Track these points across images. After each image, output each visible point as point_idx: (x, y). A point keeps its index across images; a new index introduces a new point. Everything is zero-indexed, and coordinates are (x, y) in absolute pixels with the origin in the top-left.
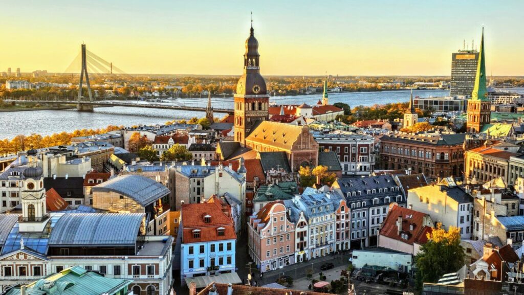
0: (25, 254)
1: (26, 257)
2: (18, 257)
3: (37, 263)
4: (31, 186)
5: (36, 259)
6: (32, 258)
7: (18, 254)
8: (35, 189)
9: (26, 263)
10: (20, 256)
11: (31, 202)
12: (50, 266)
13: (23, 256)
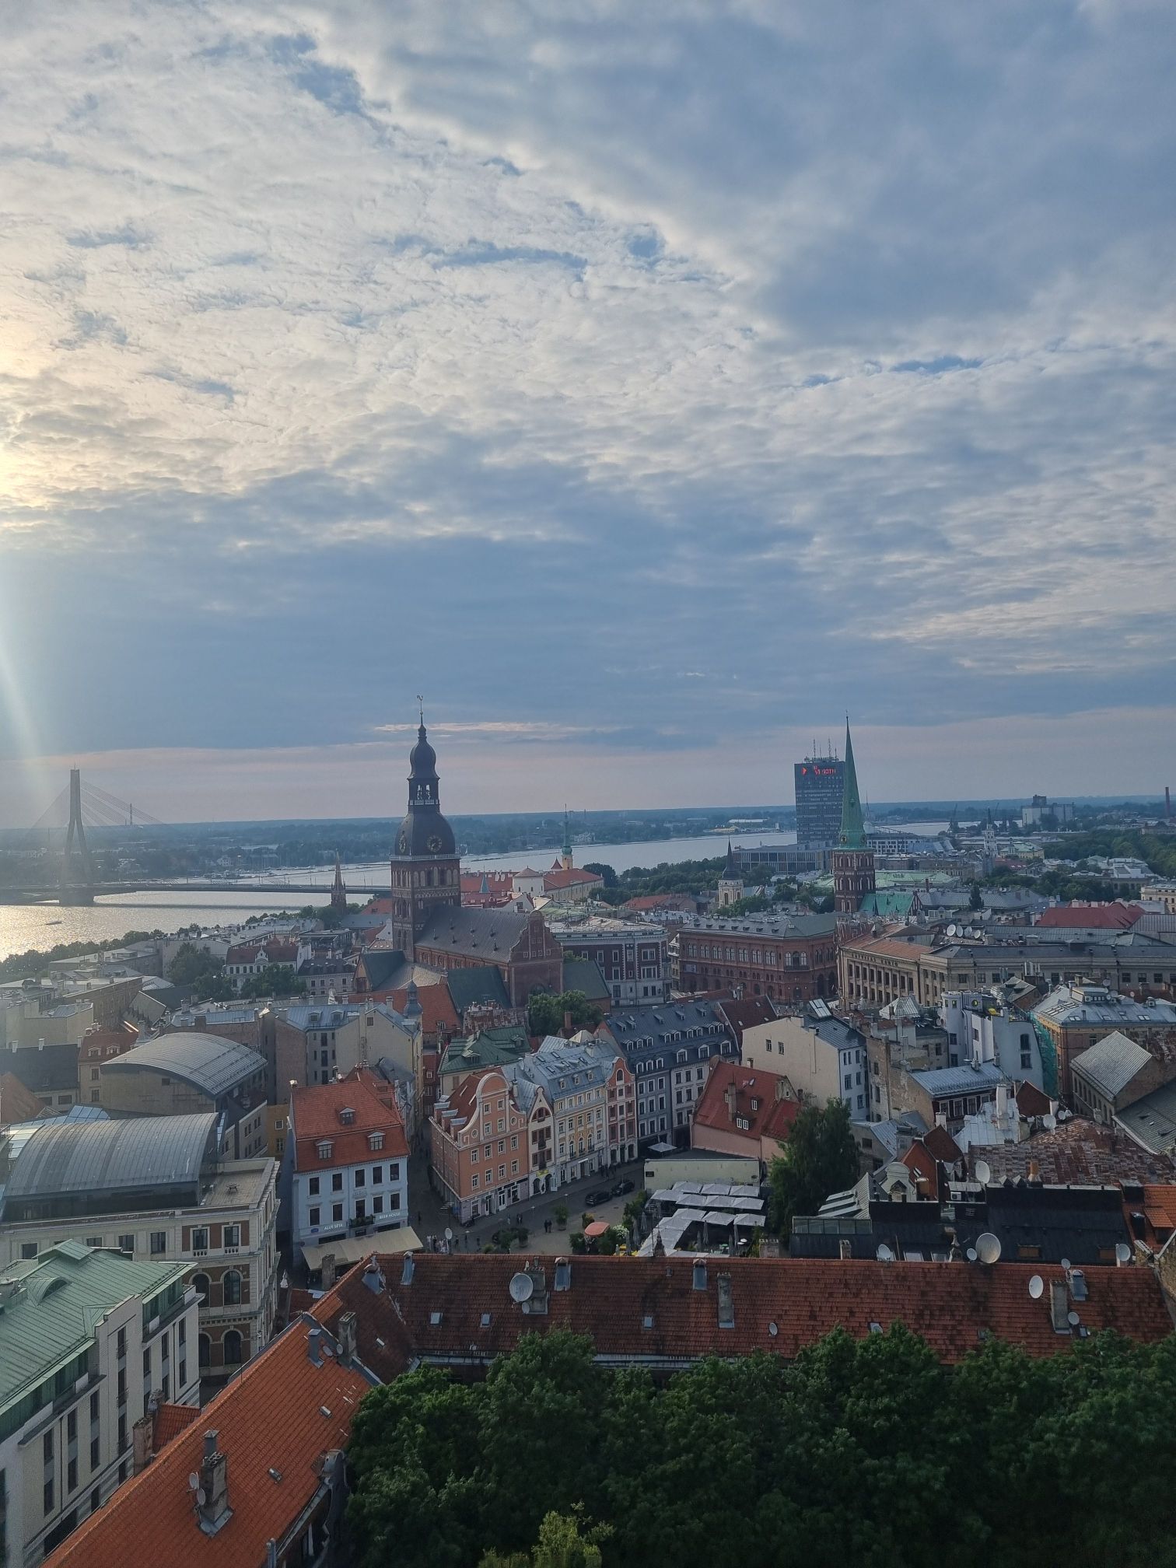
12: (9, 1244)
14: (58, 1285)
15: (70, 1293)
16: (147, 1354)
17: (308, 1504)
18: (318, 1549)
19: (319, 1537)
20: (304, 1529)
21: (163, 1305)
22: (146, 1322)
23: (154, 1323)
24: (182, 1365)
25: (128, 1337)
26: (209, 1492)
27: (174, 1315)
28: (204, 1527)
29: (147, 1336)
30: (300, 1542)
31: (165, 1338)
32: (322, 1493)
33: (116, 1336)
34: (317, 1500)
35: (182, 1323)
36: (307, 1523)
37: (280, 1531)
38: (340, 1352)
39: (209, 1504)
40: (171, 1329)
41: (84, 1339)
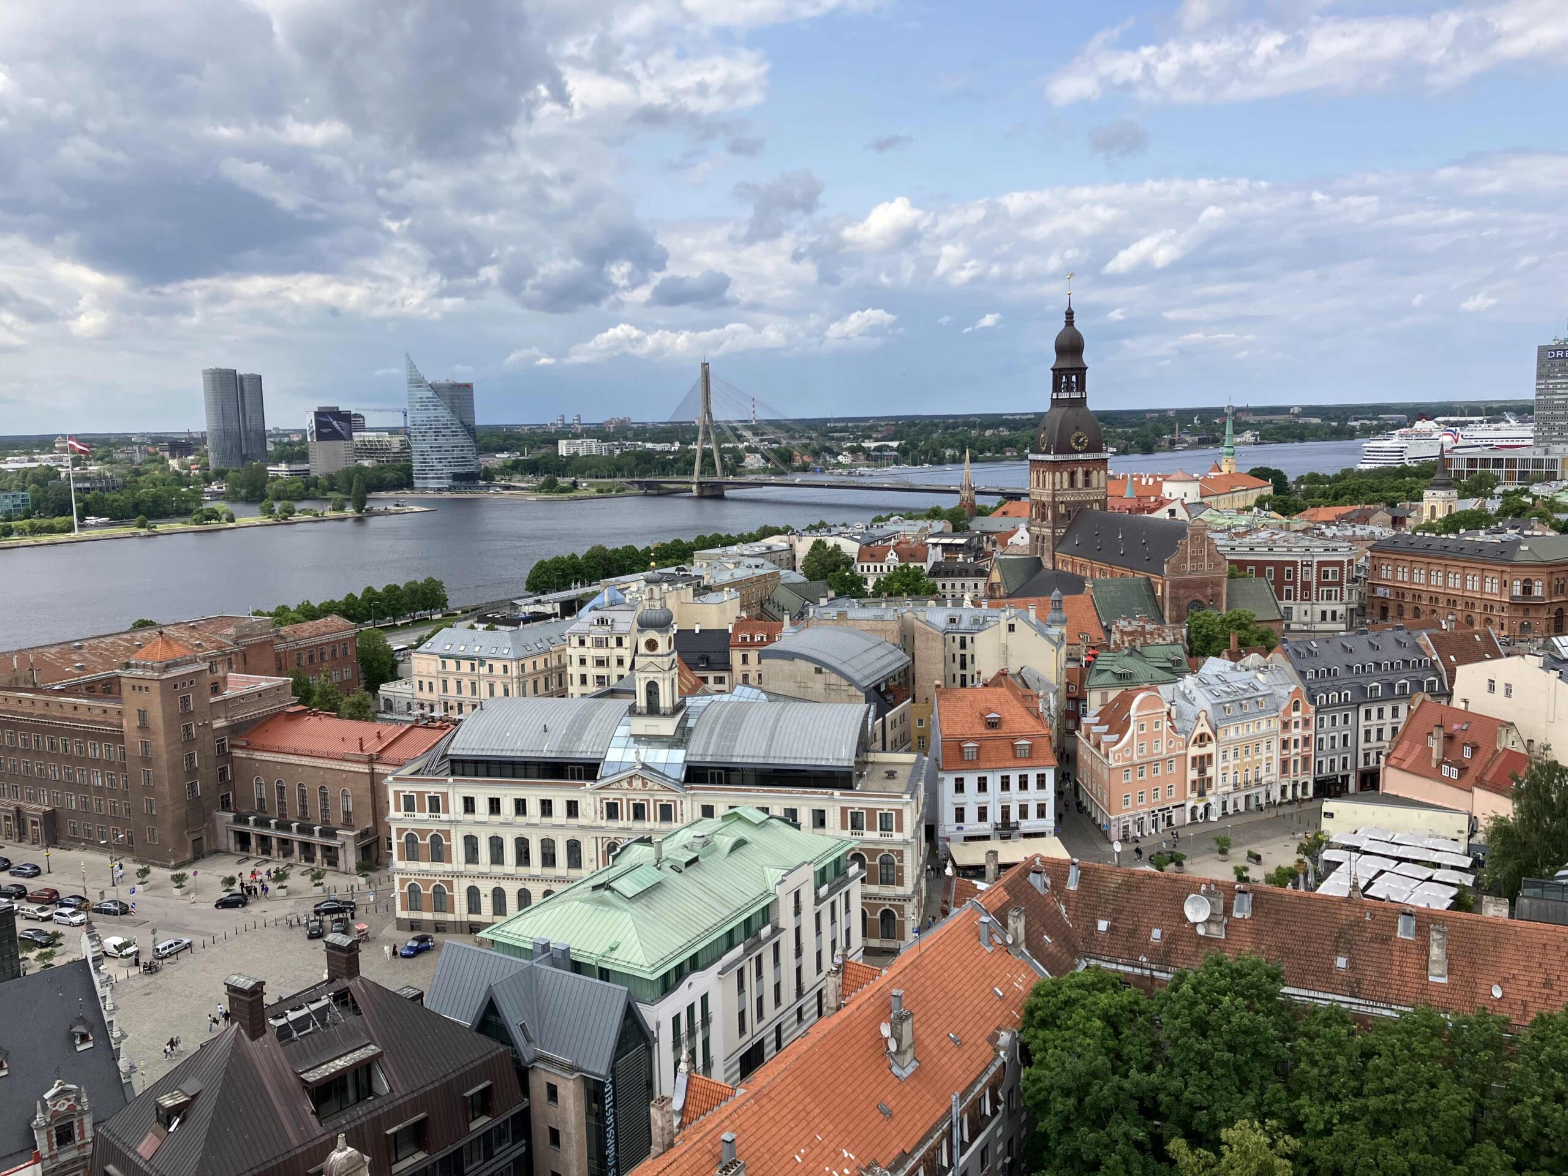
0: (643, 779)
1: (644, 785)
3: (665, 798)
4: (652, 645)
5: (664, 790)
6: (656, 787)
7: (631, 778)
8: (659, 651)
9: (645, 796)
10: (634, 782)
11: (651, 677)
12: (689, 803)
13: (640, 782)
14: (740, 844)
15: (751, 851)
16: (818, 916)
17: (985, 1070)
18: (994, 1112)
19: (995, 1101)
20: (983, 1090)
21: (831, 874)
22: (817, 888)
23: (824, 890)
24: (848, 931)
25: (802, 898)
26: (899, 1042)
27: (840, 886)
28: (895, 1069)
29: (818, 901)
30: (978, 1102)
31: (833, 904)
32: (998, 1063)
33: (792, 897)
34: (993, 1069)
35: (847, 893)
36: (985, 1086)
37: (962, 1088)
38: (1010, 941)
39: (898, 1052)
40: (839, 898)
41: (767, 894)
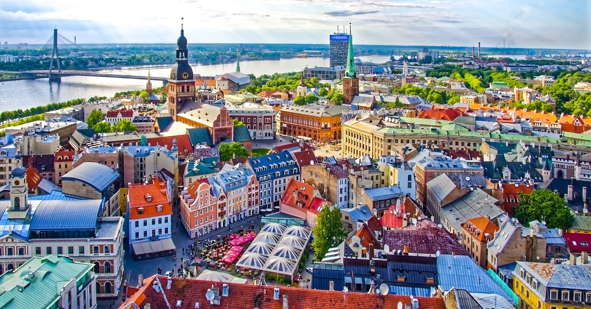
0: (12, 238)
1: (13, 240)
2: (7, 240)
3: (21, 245)
4: (17, 183)
5: (20, 242)
6: (17, 241)
7: (7, 238)
8: (20, 185)
9: (13, 245)
10: (8, 240)
11: (17, 195)
12: (31, 247)
13: (11, 240)
14: (48, 273)
15: (52, 276)
16: (78, 298)
21: (84, 281)
22: (78, 287)
23: (80, 288)
24: (91, 300)
25: (72, 293)
27: (88, 284)
29: (78, 292)
31: (85, 292)
33: (68, 294)
35: (90, 286)
40: (87, 289)
41: (57, 296)
